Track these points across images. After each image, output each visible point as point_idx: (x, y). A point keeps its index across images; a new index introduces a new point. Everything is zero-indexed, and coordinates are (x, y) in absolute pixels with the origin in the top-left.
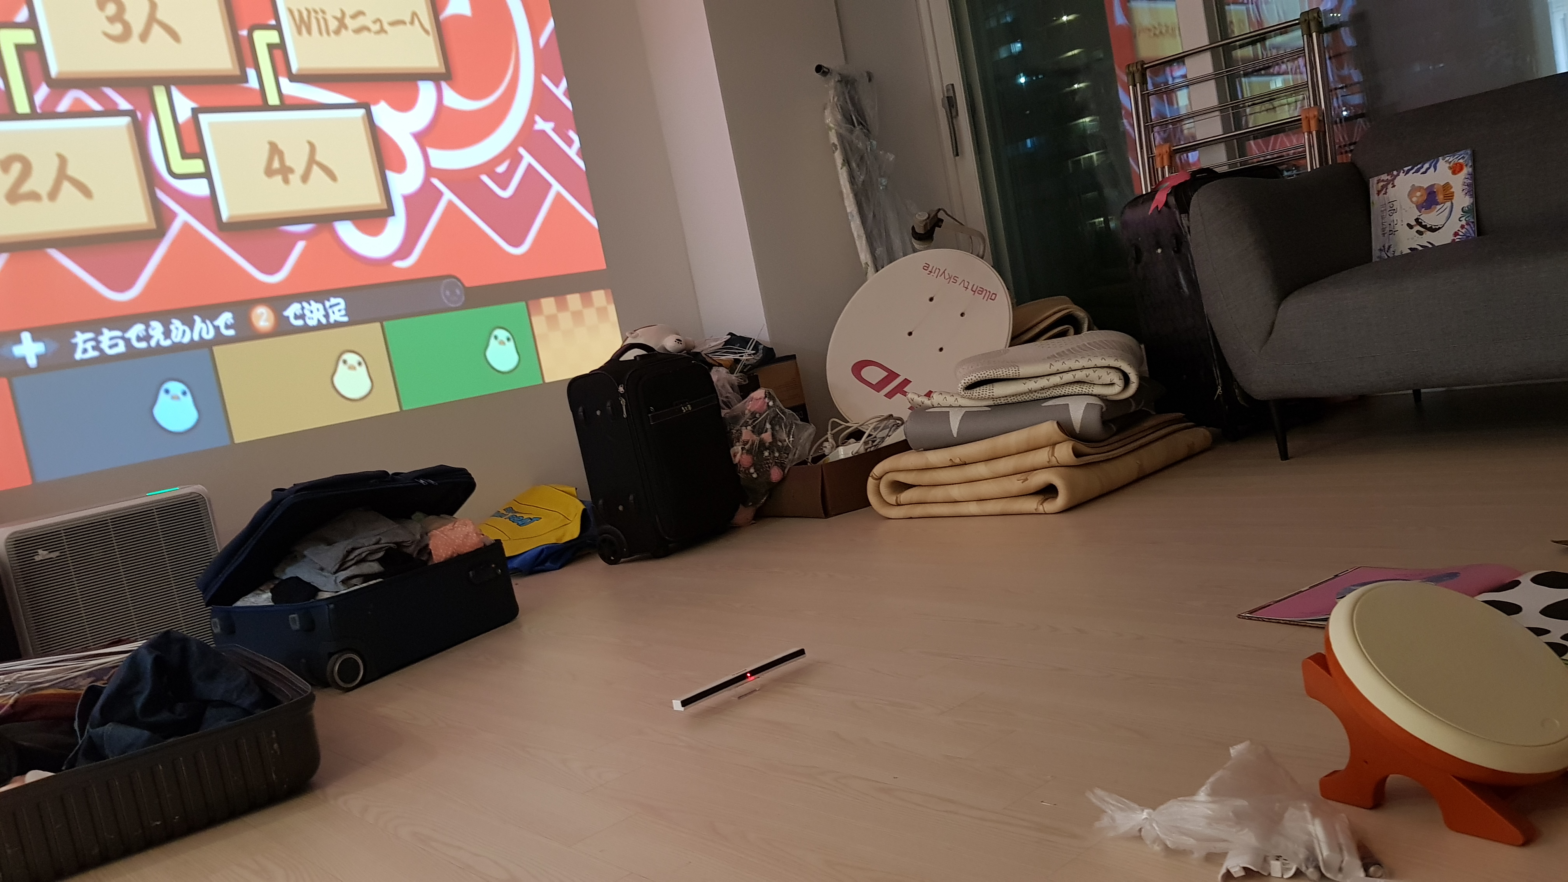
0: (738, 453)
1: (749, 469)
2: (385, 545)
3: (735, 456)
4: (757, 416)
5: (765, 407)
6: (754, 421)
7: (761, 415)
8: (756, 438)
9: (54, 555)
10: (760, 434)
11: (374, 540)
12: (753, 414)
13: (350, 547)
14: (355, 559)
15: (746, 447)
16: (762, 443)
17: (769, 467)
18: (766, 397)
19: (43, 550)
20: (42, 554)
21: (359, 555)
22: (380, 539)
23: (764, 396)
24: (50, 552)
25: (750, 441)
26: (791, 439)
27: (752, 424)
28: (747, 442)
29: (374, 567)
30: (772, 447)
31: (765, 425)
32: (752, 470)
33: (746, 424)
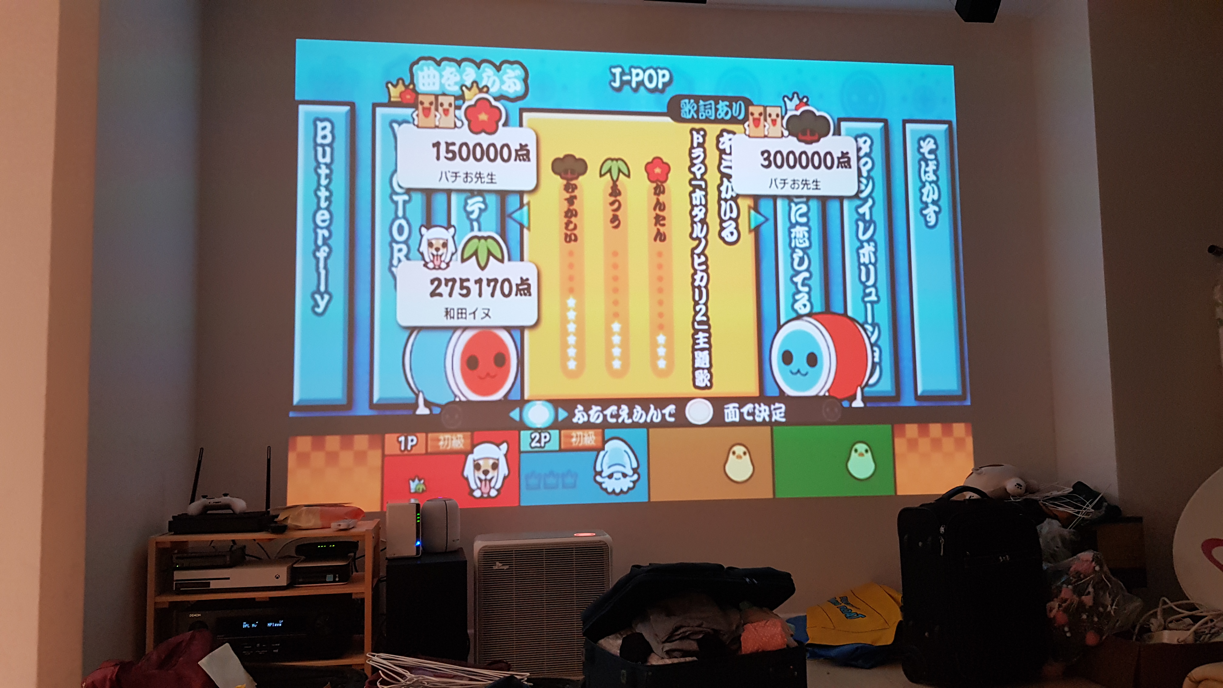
0: (1054, 608)
1: (1064, 626)
2: (705, 629)
3: (1051, 611)
4: (1082, 576)
5: (1090, 571)
6: (1077, 581)
7: (1085, 577)
8: (1076, 598)
9: (506, 567)
10: (1080, 595)
11: (698, 622)
12: (1078, 573)
13: (678, 624)
14: (681, 635)
15: (1064, 605)
16: (1081, 604)
17: (1085, 630)
18: (1093, 561)
19: (500, 563)
20: (498, 565)
21: (683, 632)
22: (702, 624)
23: (1091, 559)
24: (503, 565)
25: (1069, 600)
26: (1114, 607)
27: (1075, 583)
28: (1065, 601)
29: (693, 645)
30: (1092, 611)
31: (1087, 586)
32: (1066, 629)
33: (1068, 582)
